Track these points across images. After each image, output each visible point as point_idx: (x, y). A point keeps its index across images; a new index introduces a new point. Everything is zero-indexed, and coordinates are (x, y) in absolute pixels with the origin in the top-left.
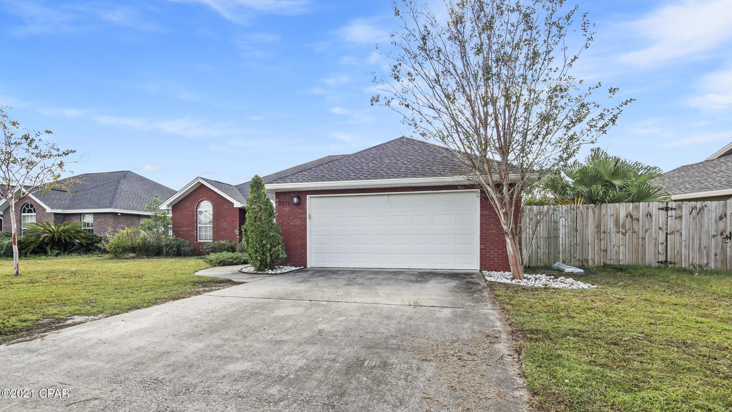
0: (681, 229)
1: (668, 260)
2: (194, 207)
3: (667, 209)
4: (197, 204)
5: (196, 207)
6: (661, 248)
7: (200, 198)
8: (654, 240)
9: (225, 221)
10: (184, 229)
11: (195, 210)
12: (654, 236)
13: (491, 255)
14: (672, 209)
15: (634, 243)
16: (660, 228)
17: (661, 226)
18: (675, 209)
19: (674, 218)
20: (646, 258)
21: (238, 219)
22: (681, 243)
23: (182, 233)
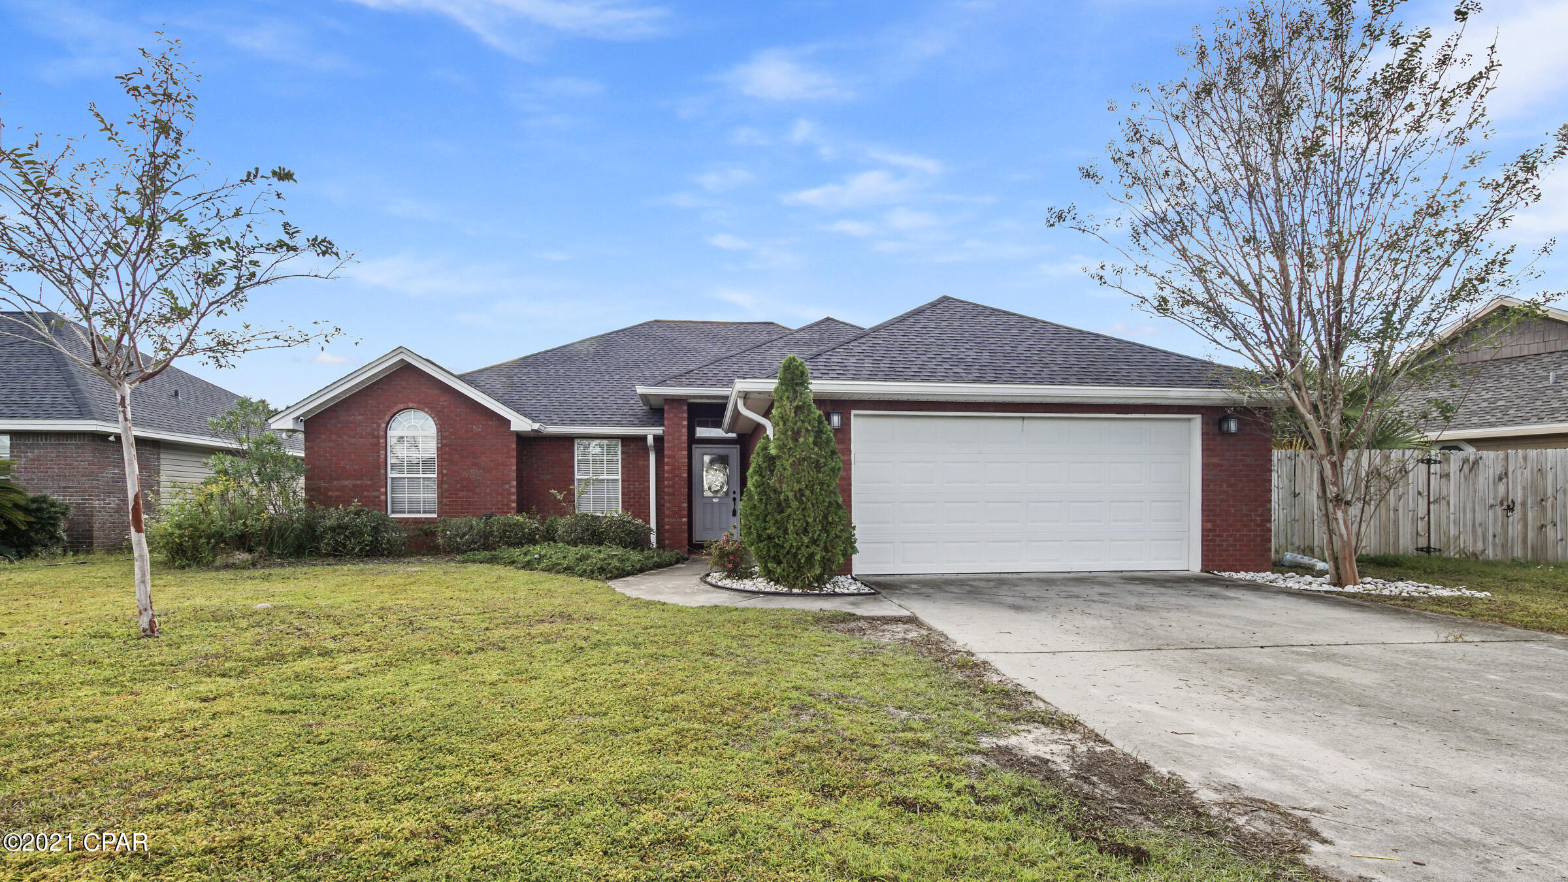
0: (1448, 495)
1: (1432, 545)
2: (379, 426)
3: (1429, 462)
4: (387, 419)
5: (384, 425)
6: (1421, 526)
7: (396, 403)
8: (1410, 514)
9: (474, 464)
10: (346, 483)
11: (382, 433)
12: (1411, 507)
13: (1223, 541)
14: (1435, 462)
15: (1383, 518)
16: (1419, 493)
17: (1420, 490)
18: (1440, 462)
19: (1438, 476)
20: (1401, 542)
21: (514, 461)
22: (1448, 517)
23: (338, 493)
